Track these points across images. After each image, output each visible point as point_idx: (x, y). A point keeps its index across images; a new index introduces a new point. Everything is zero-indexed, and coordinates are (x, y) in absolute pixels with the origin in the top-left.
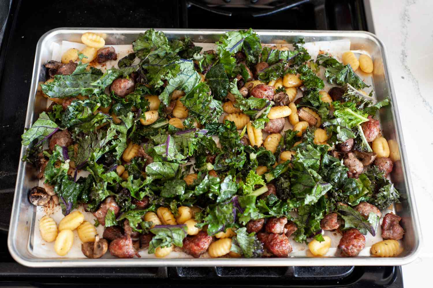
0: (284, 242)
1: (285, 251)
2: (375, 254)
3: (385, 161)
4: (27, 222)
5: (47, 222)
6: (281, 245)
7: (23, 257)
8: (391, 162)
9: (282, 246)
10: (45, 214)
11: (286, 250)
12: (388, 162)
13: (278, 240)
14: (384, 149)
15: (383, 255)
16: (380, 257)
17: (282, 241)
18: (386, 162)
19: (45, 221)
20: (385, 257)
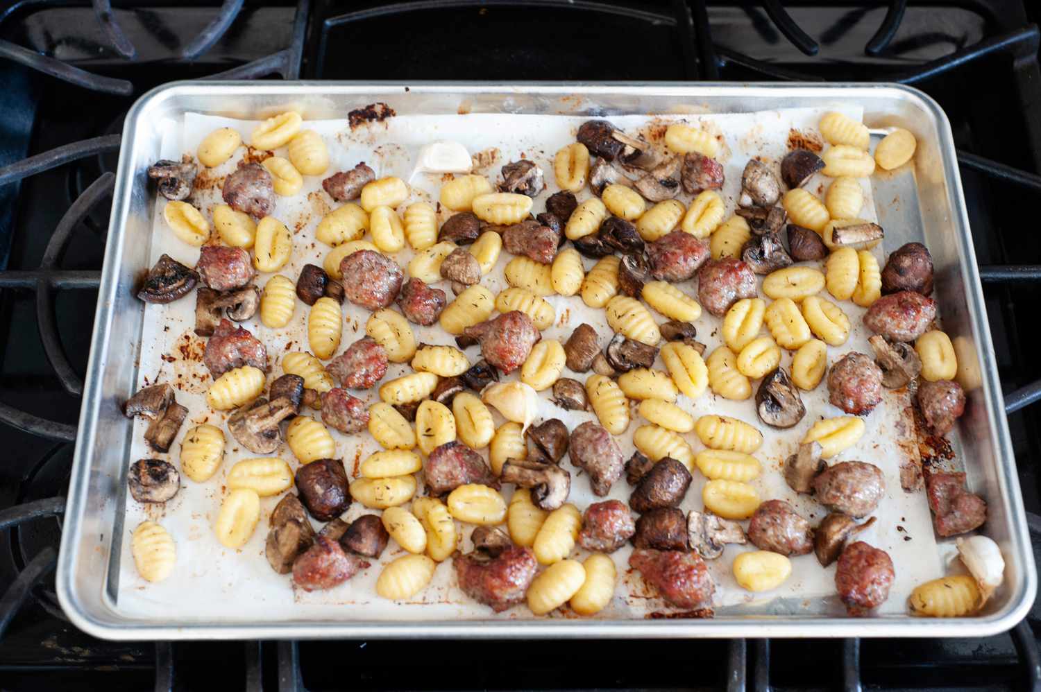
0: (696, 571)
1: (699, 592)
2: (921, 609)
3: (946, 390)
4: (102, 536)
5: (149, 536)
6: (689, 577)
7: (92, 618)
8: (960, 391)
9: (691, 581)
10: (145, 517)
11: (700, 589)
12: (954, 391)
13: (682, 568)
14: (943, 358)
15: (941, 612)
16: (933, 616)
17: (691, 569)
18: (949, 392)
19: (145, 533)
20: (945, 616)
